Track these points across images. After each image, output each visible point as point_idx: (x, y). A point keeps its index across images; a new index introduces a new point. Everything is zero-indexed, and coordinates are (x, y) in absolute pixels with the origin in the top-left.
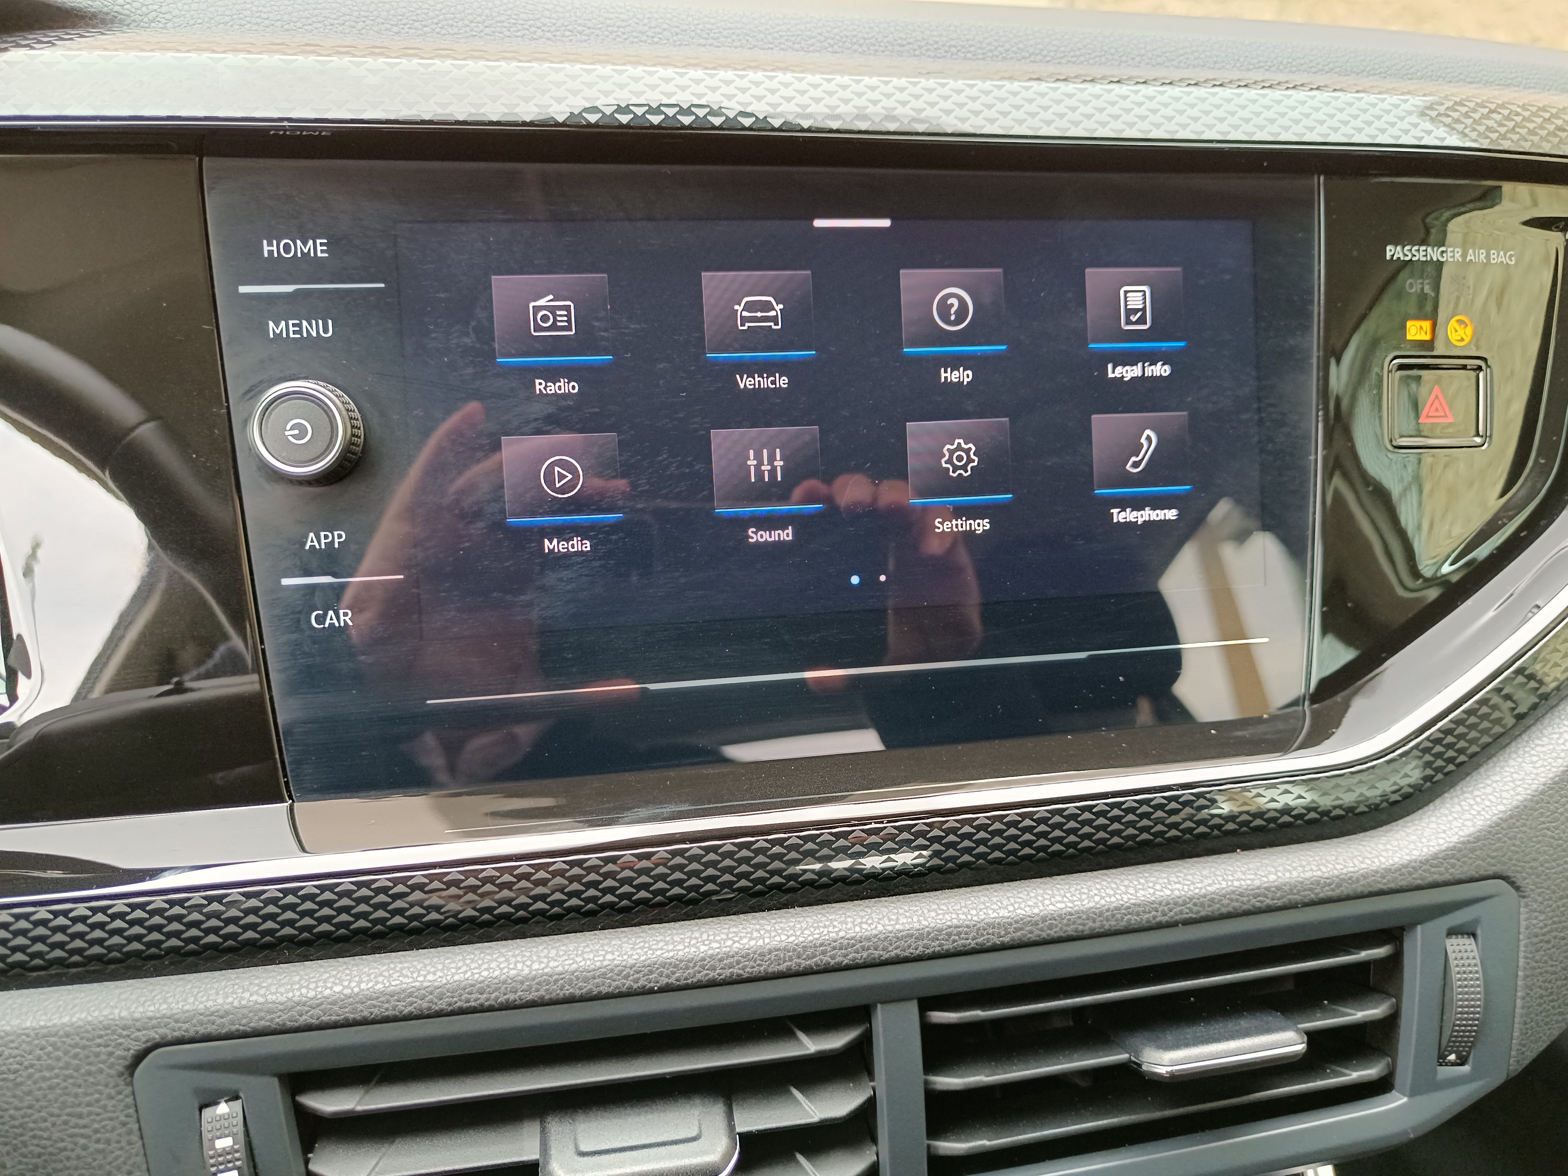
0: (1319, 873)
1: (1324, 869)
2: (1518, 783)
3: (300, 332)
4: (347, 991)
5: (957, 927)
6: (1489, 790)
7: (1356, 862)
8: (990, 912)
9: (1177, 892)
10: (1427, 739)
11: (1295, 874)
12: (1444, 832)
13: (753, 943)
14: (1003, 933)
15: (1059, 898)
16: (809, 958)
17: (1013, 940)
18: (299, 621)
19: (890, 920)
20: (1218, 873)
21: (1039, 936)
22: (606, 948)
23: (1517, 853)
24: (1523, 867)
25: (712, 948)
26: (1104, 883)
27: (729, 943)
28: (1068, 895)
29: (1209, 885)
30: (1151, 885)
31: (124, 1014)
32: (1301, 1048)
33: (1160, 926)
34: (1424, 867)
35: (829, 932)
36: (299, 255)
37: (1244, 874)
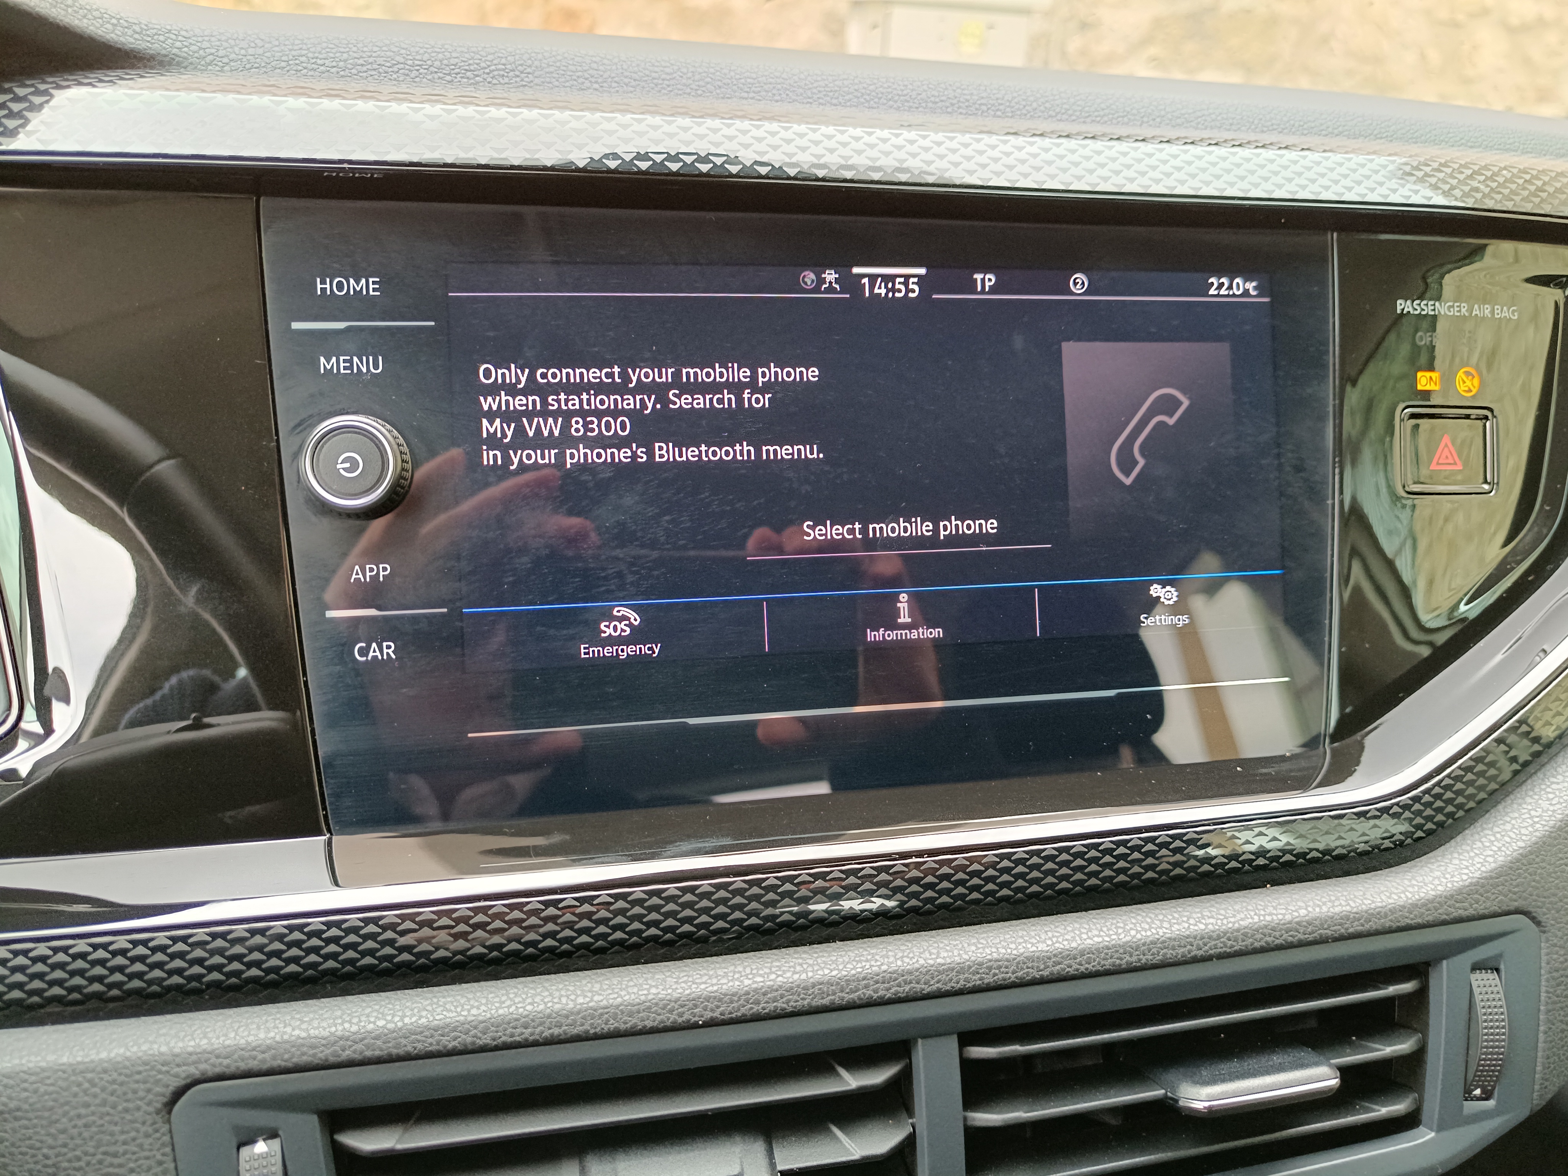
0: (1348, 908)
1: (1353, 905)
2: (1536, 820)
3: (351, 368)
4: (391, 1026)
5: (997, 960)
6: (1508, 827)
7: (1384, 897)
8: (1029, 946)
9: (1210, 927)
10: (1448, 776)
11: (1325, 909)
12: (1467, 868)
13: (796, 977)
14: (1042, 967)
15: (1096, 932)
16: (852, 991)
17: (1052, 974)
18: (342, 652)
19: (931, 954)
20: (1250, 907)
21: (1077, 970)
22: (650, 982)
23: (1537, 888)
24: (1544, 903)
25: (756, 982)
26: (1139, 918)
27: (773, 976)
28: (1105, 929)
29: (1242, 919)
30: (1185, 919)
31: (164, 1049)
32: (1334, 1082)
33: (1195, 960)
34: (1449, 903)
35: (871, 966)
36: (352, 293)
37: (1275, 908)
